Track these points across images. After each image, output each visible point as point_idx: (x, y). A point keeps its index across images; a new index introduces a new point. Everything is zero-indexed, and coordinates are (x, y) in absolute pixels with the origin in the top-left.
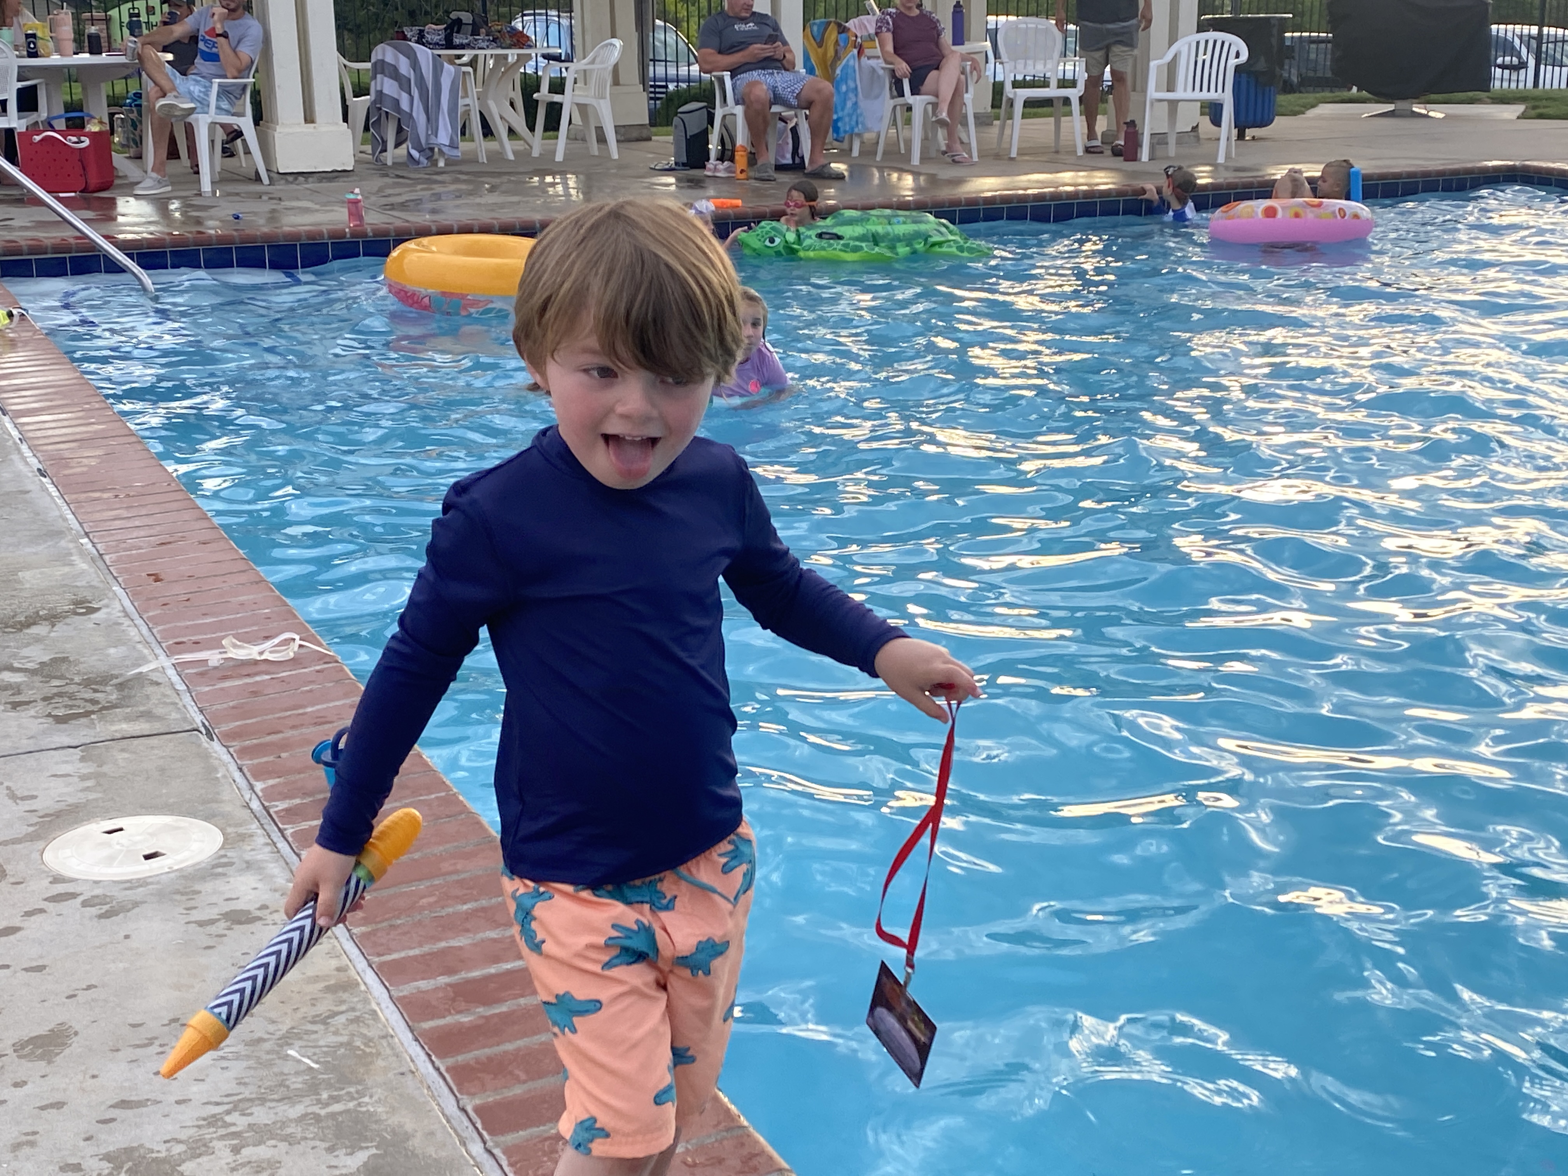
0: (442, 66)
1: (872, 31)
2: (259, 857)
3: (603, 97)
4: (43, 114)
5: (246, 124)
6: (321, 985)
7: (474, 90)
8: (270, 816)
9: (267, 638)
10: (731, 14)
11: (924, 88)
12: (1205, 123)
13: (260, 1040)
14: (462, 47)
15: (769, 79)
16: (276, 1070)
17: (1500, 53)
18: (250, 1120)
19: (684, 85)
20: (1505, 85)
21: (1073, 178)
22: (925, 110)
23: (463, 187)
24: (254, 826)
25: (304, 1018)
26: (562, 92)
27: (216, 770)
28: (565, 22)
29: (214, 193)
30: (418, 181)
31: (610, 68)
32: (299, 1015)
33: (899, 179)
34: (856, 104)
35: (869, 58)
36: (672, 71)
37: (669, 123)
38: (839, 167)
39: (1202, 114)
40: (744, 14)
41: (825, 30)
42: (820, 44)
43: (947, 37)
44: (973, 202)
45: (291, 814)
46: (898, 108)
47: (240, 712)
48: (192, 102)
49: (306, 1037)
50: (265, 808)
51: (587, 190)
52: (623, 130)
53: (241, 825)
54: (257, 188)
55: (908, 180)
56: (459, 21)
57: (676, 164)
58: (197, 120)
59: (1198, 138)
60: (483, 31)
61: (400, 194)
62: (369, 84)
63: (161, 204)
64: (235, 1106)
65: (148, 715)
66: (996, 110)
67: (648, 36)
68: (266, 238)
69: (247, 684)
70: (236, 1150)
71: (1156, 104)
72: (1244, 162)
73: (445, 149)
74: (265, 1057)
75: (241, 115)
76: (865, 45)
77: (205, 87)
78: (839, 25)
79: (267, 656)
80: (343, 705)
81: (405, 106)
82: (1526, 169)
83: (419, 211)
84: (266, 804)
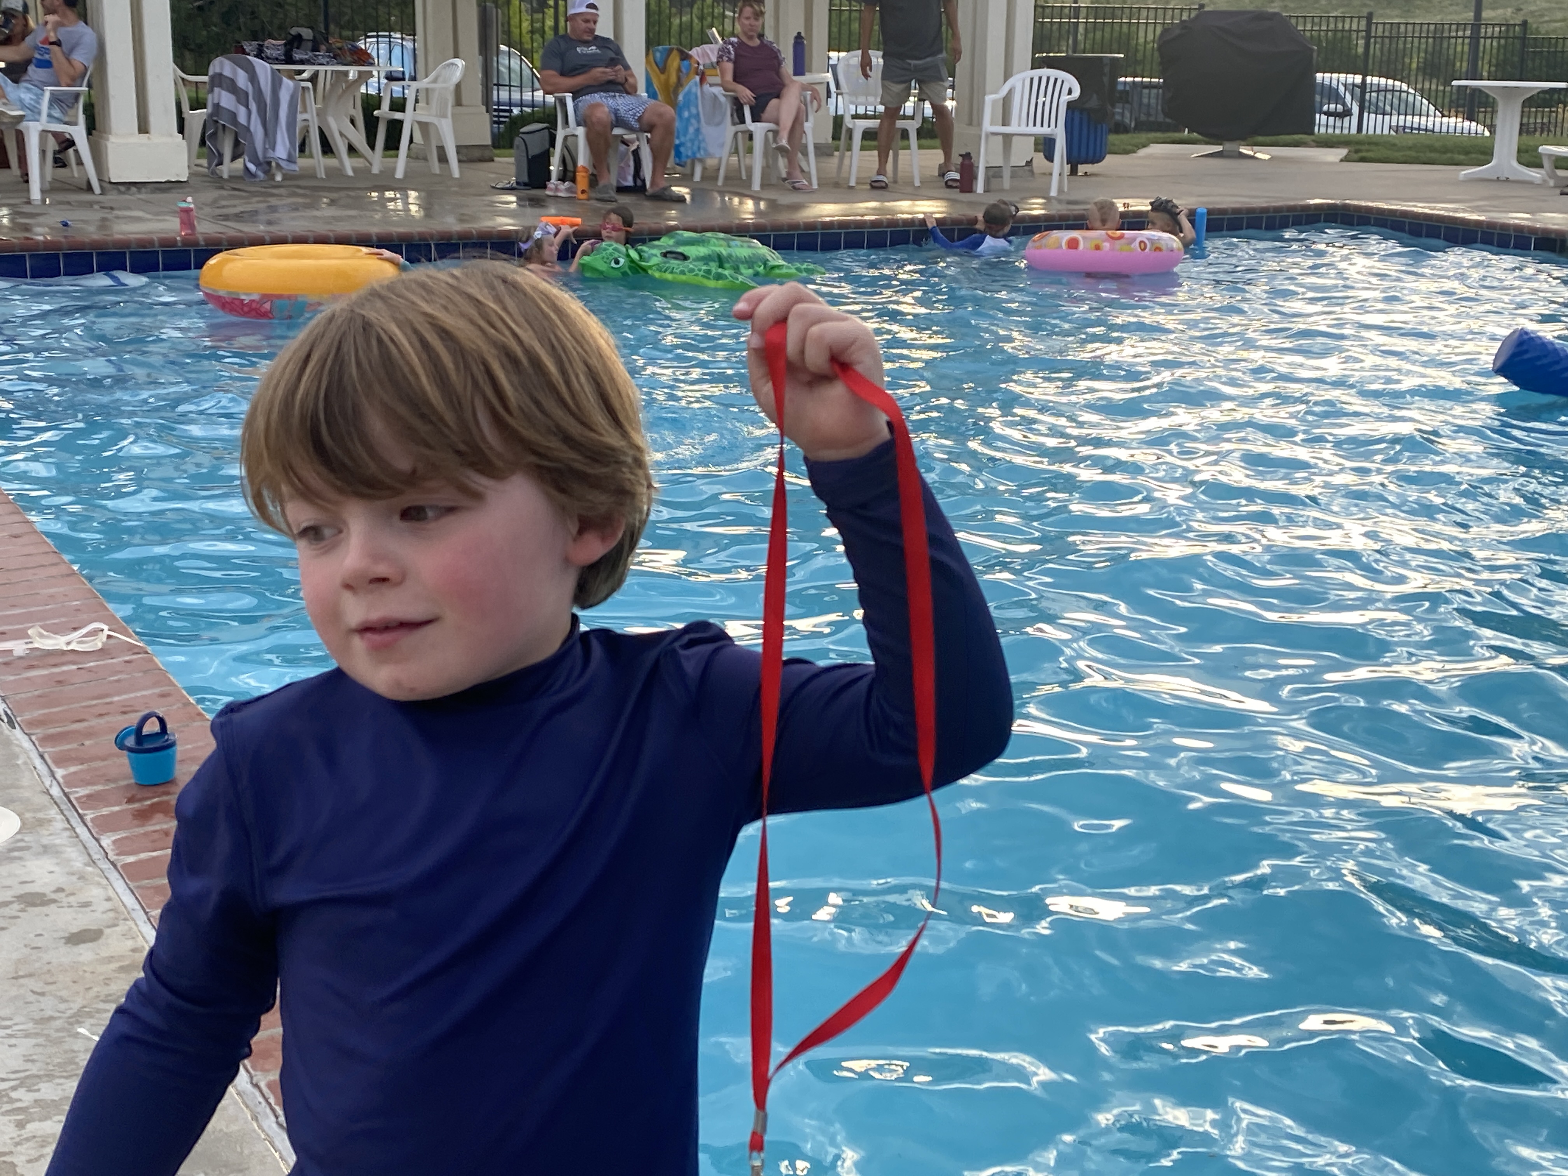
0: (281, 81)
1: (714, 60)
2: (58, 842)
3: (444, 116)
5: (78, 133)
6: (114, 965)
7: (313, 107)
8: (70, 801)
9: (75, 629)
10: (573, 37)
11: (765, 116)
12: (1039, 159)
13: (51, 1018)
14: (302, 62)
15: (611, 101)
16: (66, 1047)
17: (1325, 101)
18: (36, 1095)
19: (528, 110)
20: (1330, 131)
21: (910, 206)
22: (766, 136)
23: (300, 200)
24: (53, 812)
25: (98, 997)
26: (403, 110)
27: (17, 757)
28: (409, 45)
29: (44, 201)
30: (254, 194)
31: (452, 88)
32: (92, 993)
33: (741, 203)
34: (698, 131)
35: (711, 85)
36: (516, 96)
37: (511, 146)
38: (681, 190)
39: (1036, 150)
40: (586, 37)
41: (668, 56)
42: (663, 69)
43: (788, 66)
44: (811, 226)
45: (91, 800)
46: (740, 135)
47: (44, 700)
48: (22, 109)
49: (97, 1015)
50: (66, 795)
51: (427, 206)
52: (464, 151)
53: (39, 810)
54: (88, 197)
55: (750, 205)
56: (299, 37)
57: (518, 183)
58: (28, 128)
59: (1032, 171)
60: (323, 47)
61: (235, 206)
62: (206, 99)
64: (22, 1083)
66: (837, 142)
67: (492, 60)
68: (95, 245)
69: (53, 674)
70: (20, 1125)
71: (992, 138)
72: (1076, 196)
73: (283, 164)
74: (55, 1035)
75: (74, 124)
76: (707, 72)
77: (36, 95)
78: (681, 52)
79: (74, 646)
80: (151, 695)
81: (242, 119)
82: (1346, 207)
83: (253, 222)
84: (67, 790)
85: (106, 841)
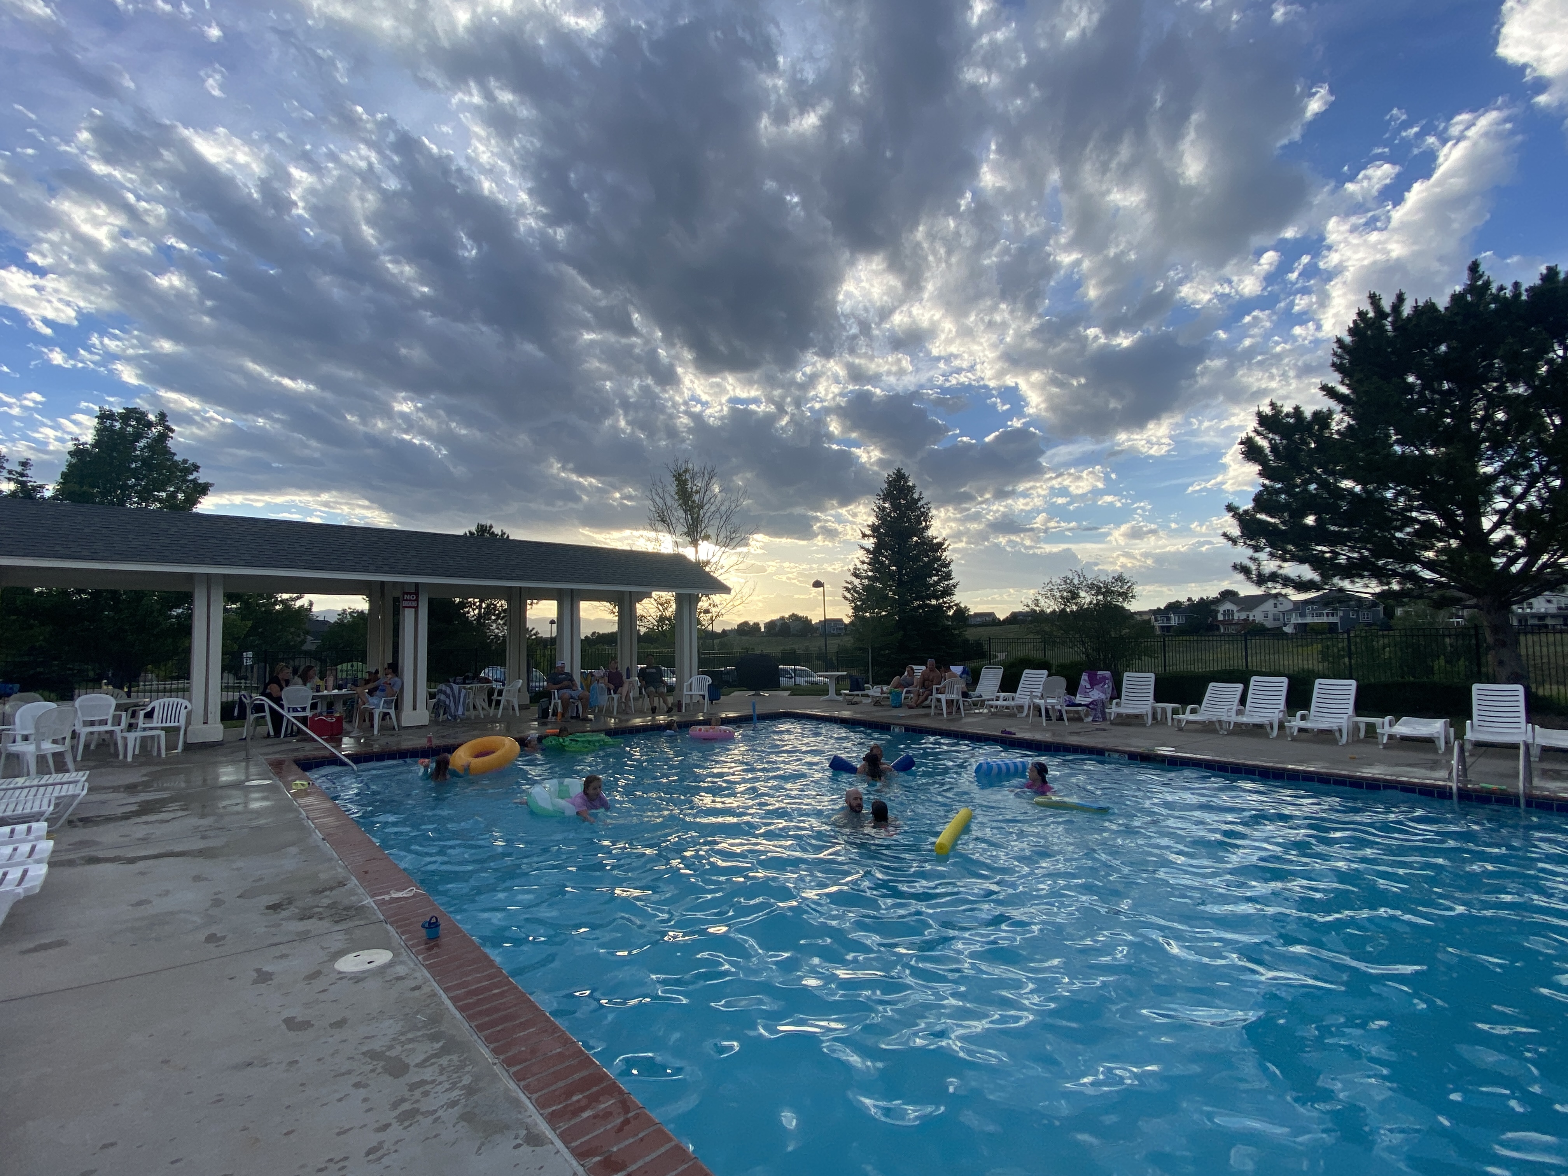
0: (461, 690)
2: (405, 959)
3: (515, 696)
4: (319, 710)
6: (426, 996)
7: (472, 696)
8: (407, 946)
9: (404, 890)
10: (557, 671)
11: (618, 692)
13: (408, 1014)
14: (469, 683)
15: (569, 691)
16: (414, 1022)
17: (783, 675)
18: (406, 1037)
20: (784, 685)
23: (466, 728)
24: (403, 950)
25: (422, 1005)
26: (501, 695)
27: (389, 933)
29: (378, 735)
30: (451, 728)
31: (518, 689)
33: (610, 720)
37: (536, 703)
39: (700, 699)
40: (561, 672)
43: (624, 677)
44: (632, 727)
45: (413, 946)
47: (396, 914)
48: (373, 705)
49: (423, 1011)
51: (507, 727)
52: (521, 707)
53: (398, 950)
54: (394, 733)
55: (613, 720)
56: (468, 676)
57: (538, 716)
59: (699, 706)
61: (445, 732)
62: (436, 697)
63: (357, 740)
64: (401, 1034)
65: (367, 918)
68: (397, 749)
69: (398, 905)
70: (402, 1047)
71: (687, 695)
72: (710, 713)
73: (460, 716)
74: (410, 1018)
77: (379, 700)
79: (404, 896)
80: (430, 909)
81: (447, 702)
83: (450, 738)
84: (406, 943)
85: (420, 958)
